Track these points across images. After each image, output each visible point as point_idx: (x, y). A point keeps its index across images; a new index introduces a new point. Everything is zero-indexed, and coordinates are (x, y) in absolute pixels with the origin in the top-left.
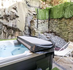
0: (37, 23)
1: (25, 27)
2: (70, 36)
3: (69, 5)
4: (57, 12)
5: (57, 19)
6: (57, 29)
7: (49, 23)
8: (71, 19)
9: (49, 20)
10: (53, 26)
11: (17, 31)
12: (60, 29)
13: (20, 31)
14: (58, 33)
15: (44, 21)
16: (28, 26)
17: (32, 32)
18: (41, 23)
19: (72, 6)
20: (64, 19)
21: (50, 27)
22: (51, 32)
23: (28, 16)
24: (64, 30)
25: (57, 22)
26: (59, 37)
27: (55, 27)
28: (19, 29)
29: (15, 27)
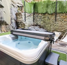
0: (24, 16)
1: (11, 20)
2: (52, 28)
3: (51, 3)
4: (41, 8)
5: (42, 14)
6: (42, 22)
7: (34, 17)
8: (52, 14)
9: (34, 14)
10: (38, 20)
11: (3, 25)
12: (44, 22)
13: (7, 24)
14: (42, 26)
15: (30, 15)
16: (14, 19)
17: (20, 25)
18: (28, 16)
19: (53, 5)
20: (47, 14)
21: (35, 21)
22: (36, 25)
23: (11, 7)
24: (47, 23)
25: (41, 17)
26: (44, 29)
27: (39, 20)
28: (5, 23)
29: (1, 20)
